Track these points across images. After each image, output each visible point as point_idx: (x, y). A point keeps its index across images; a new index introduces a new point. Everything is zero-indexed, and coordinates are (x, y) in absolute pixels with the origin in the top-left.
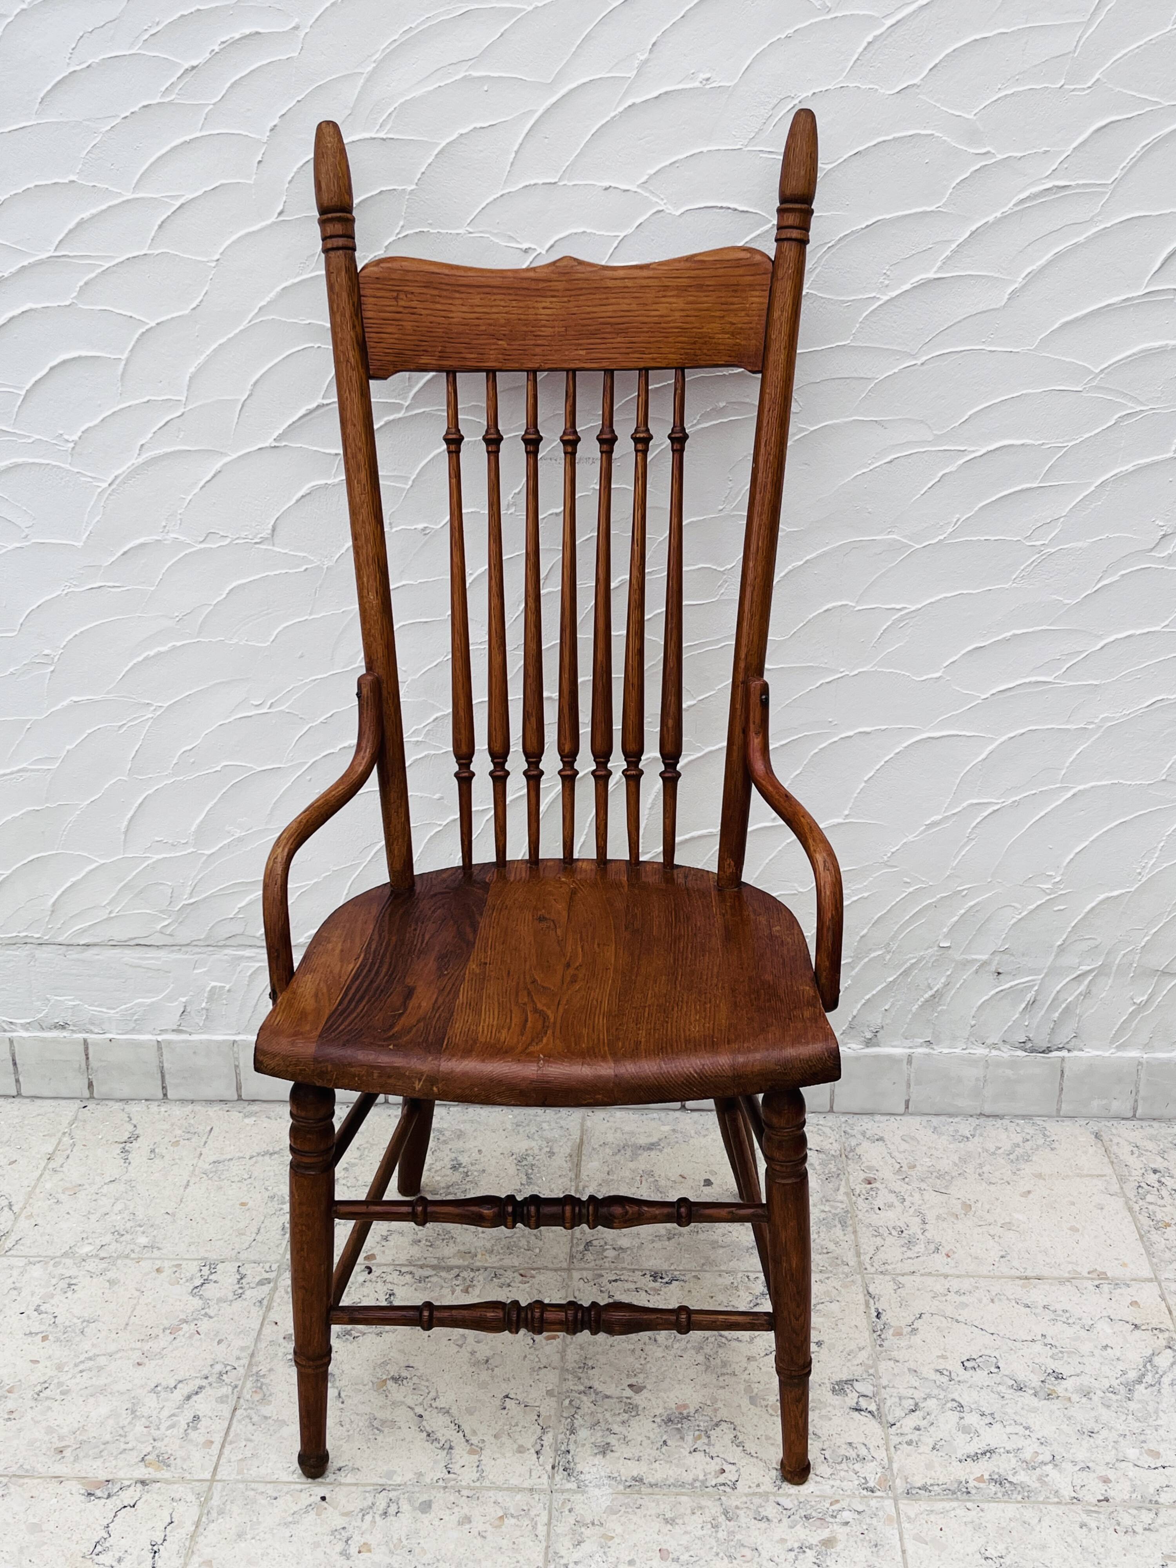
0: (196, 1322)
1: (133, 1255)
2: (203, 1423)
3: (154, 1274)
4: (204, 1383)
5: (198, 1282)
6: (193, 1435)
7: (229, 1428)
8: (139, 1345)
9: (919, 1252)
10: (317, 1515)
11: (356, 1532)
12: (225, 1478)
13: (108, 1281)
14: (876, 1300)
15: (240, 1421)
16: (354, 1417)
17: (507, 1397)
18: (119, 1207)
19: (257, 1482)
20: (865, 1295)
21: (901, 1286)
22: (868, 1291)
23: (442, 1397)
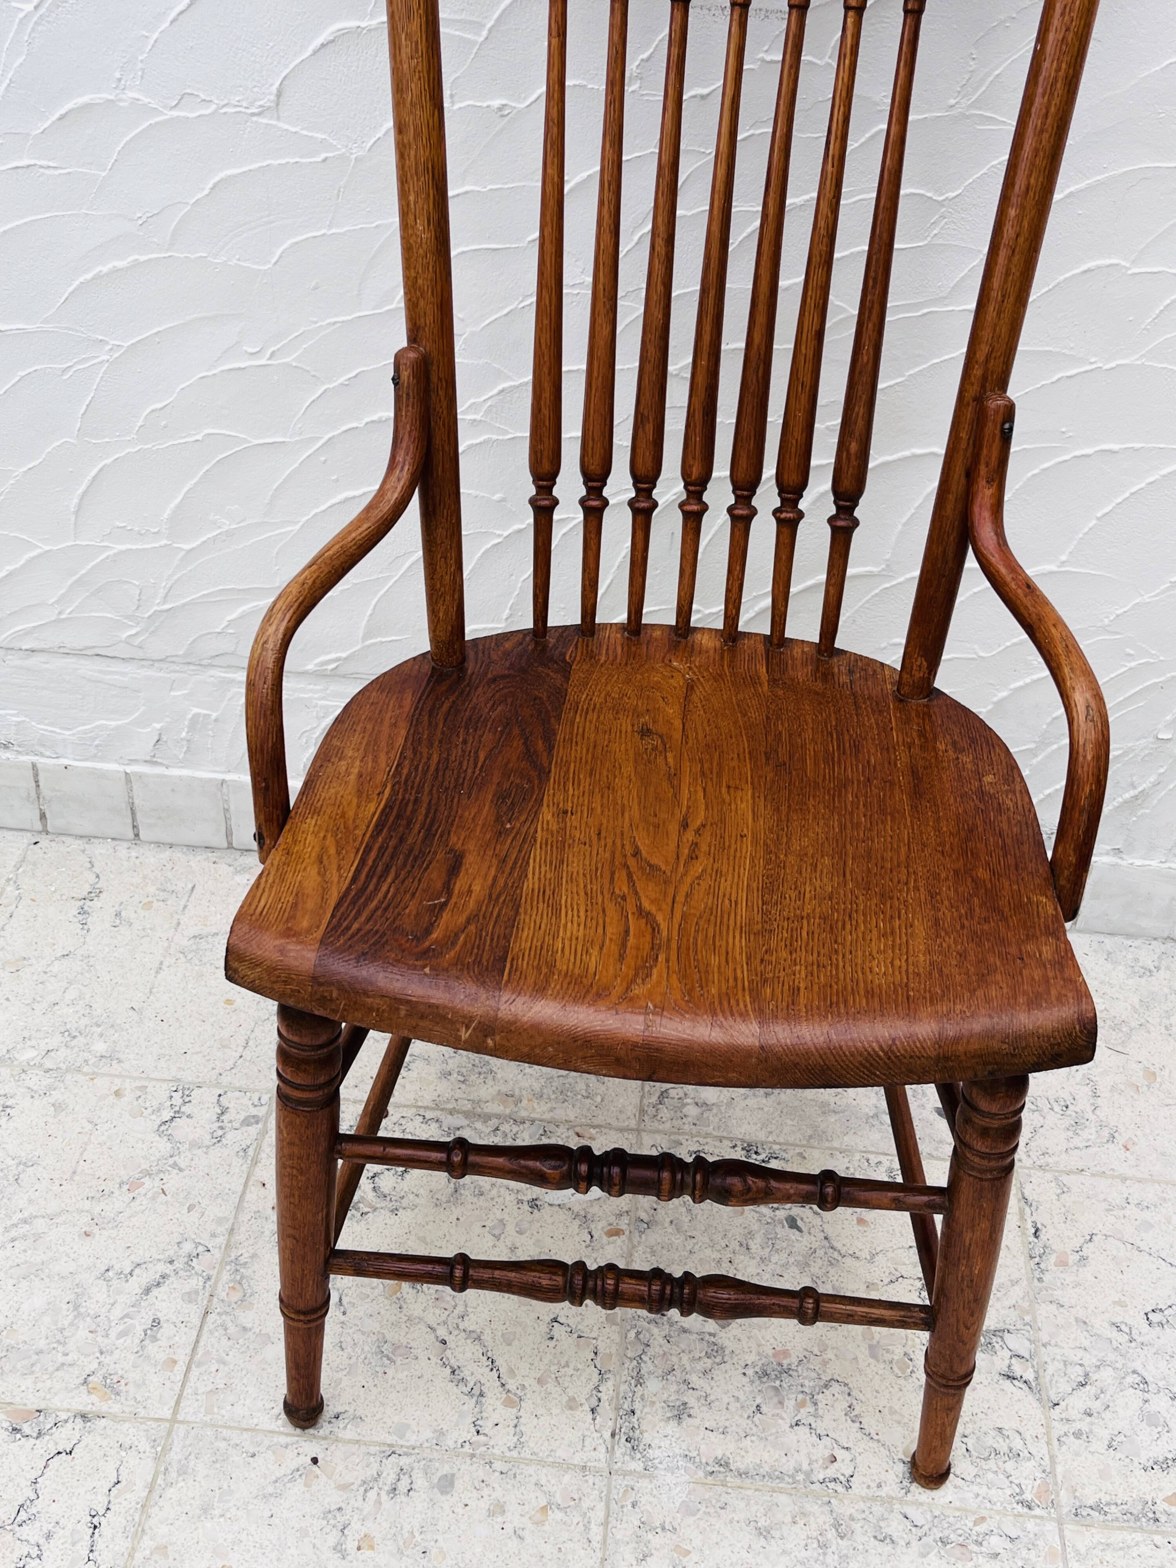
0: (162, 1176)
1: (86, 1069)
2: (166, 1330)
3: (112, 1098)
4: (168, 1269)
5: (167, 1115)
6: (151, 1348)
7: (197, 1342)
8: (88, 1205)
9: (1089, 1140)
10: (306, 1485)
11: (356, 1517)
12: (190, 1418)
13: (53, 1105)
14: (1033, 1208)
15: (211, 1332)
16: (358, 1337)
17: (555, 1320)
18: (72, 994)
19: (230, 1427)
20: (1019, 1201)
21: (1065, 1189)
22: (1023, 1194)
23: (472, 1315)
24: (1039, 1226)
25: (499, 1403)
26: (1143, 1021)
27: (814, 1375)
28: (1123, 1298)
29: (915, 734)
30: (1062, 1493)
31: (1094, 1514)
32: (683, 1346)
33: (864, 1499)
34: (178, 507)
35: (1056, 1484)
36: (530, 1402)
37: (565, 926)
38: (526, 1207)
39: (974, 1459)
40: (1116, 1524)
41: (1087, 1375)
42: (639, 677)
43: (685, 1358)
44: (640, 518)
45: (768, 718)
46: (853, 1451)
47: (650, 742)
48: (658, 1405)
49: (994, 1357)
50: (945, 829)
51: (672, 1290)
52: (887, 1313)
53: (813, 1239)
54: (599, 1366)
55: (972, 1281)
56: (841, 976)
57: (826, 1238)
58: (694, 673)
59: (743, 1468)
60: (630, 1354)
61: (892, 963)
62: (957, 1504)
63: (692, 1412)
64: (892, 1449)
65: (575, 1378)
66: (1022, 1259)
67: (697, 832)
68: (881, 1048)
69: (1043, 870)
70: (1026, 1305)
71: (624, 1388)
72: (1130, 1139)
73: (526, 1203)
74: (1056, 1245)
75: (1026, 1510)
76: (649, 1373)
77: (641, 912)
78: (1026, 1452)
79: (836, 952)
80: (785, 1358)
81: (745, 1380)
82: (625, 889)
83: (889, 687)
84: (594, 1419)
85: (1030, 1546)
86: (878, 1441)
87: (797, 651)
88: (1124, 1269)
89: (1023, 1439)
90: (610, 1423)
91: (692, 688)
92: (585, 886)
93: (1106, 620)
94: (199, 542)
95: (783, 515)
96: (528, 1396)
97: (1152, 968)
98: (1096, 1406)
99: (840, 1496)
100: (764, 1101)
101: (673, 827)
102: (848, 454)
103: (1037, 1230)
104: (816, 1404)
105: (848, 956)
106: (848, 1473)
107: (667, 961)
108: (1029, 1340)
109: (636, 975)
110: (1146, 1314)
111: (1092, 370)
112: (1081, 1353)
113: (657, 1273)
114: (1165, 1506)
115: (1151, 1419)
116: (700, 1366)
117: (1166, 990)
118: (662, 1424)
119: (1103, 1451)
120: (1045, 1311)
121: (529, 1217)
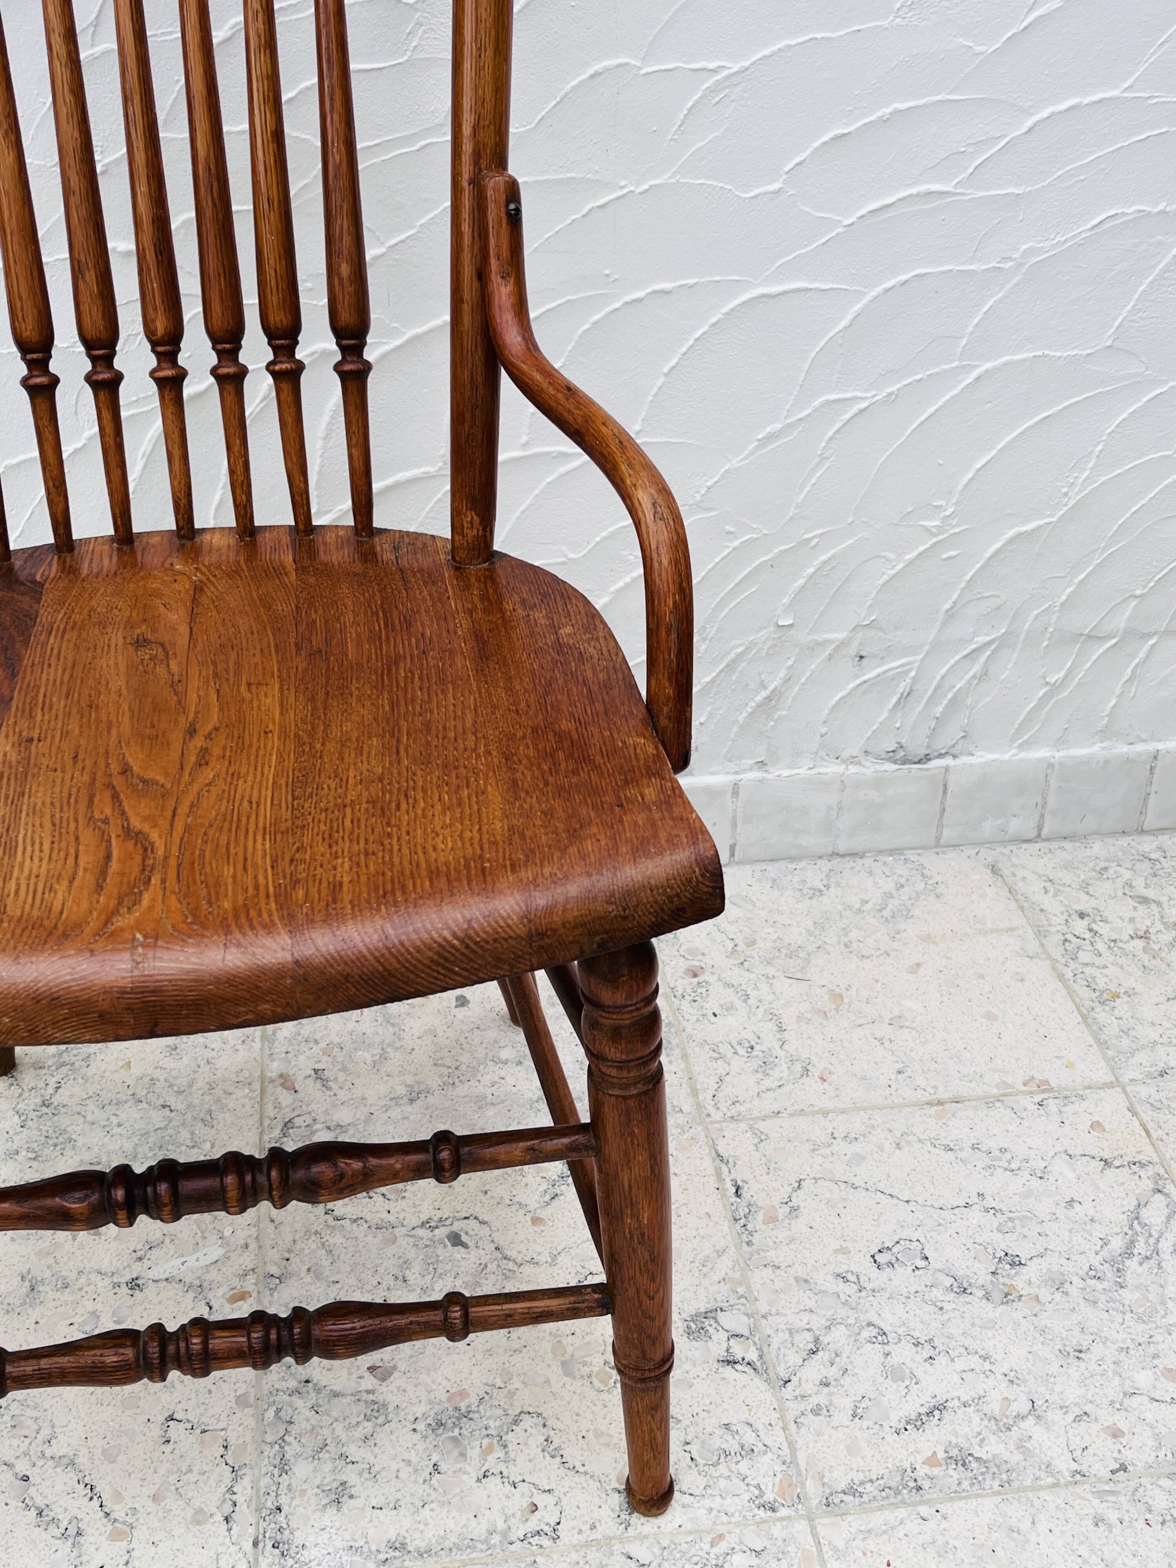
9: (781, 1078)
14: (730, 1165)
17: (171, 1418)
20: (714, 1160)
21: (763, 1137)
22: (716, 1152)
23: (61, 1436)
24: (740, 1183)
25: (102, 1539)
26: (820, 943)
27: (500, 1412)
28: (844, 1244)
29: (476, 599)
30: (809, 1483)
31: (848, 1498)
32: (335, 1414)
33: (576, 1548)
35: (799, 1474)
36: (144, 1528)
37: (22, 864)
38: (125, 1290)
39: (701, 1468)
40: (875, 1504)
41: (817, 1340)
42: (132, 586)
43: (339, 1428)
44: (102, 395)
45: (297, 607)
46: (556, 1493)
47: (145, 654)
48: (310, 1492)
49: (710, 1344)
50: (518, 687)
51: (278, 1333)
52: (553, 1304)
53: (482, 1252)
54: (231, 1463)
55: (643, 1235)
56: (396, 860)
57: (497, 1249)
58: (204, 574)
59: (423, 1545)
60: (269, 1438)
61: (461, 837)
62: (689, 1526)
63: (353, 1491)
64: (603, 1478)
65: (200, 1484)
66: (726, 1224)
67: (208, 736)
68: (454, 935)
69: (640, 712)
70: (737, 1275)
71: (265, 1481)
72: (825, 1068)
73: (123, 1286)
74: (762, 1200)
75: (769, 1513)
76: (297, 1456)
77: (128, 833)
78: (760, 1445)
79: (389, 835)
80: (462, 1400)
81: (417, 1436)
82: (108, 811)
83: (442, 557)
84: (229, 1530)
85: (780, 1556)
86: (586, 1473)
87: (330, 537)
88: (841, 1211)
89: (756, 1431)
90: (251, 1530)
91: (201, 590)
92: (53, 816)
93: (697, 495)
95: (277, 368)
96: (141, 1521)
97: (822, 887)
98: (832, 1372)
99: (547, 1552)
100: (409, 1108)
101: (176, 737)
102: (341, 280)
103: (738, 1189)
104: (505, 1446)
105: (405, 838)
106: (553, 1521)
107: (163, 881)
108: (747, 1314)
109: (120, 903)
110: (873, 1256)
111: (624, 196)
112: (806, 1317)
113: (259, 1317)
114: (926, 1469)
115: (895, 1374)
116: (359, 1433)
117: (840, 907)
118: (318, 1515)
119: (848, 1423)
120: (759, 1277)
121: (130, 1301)
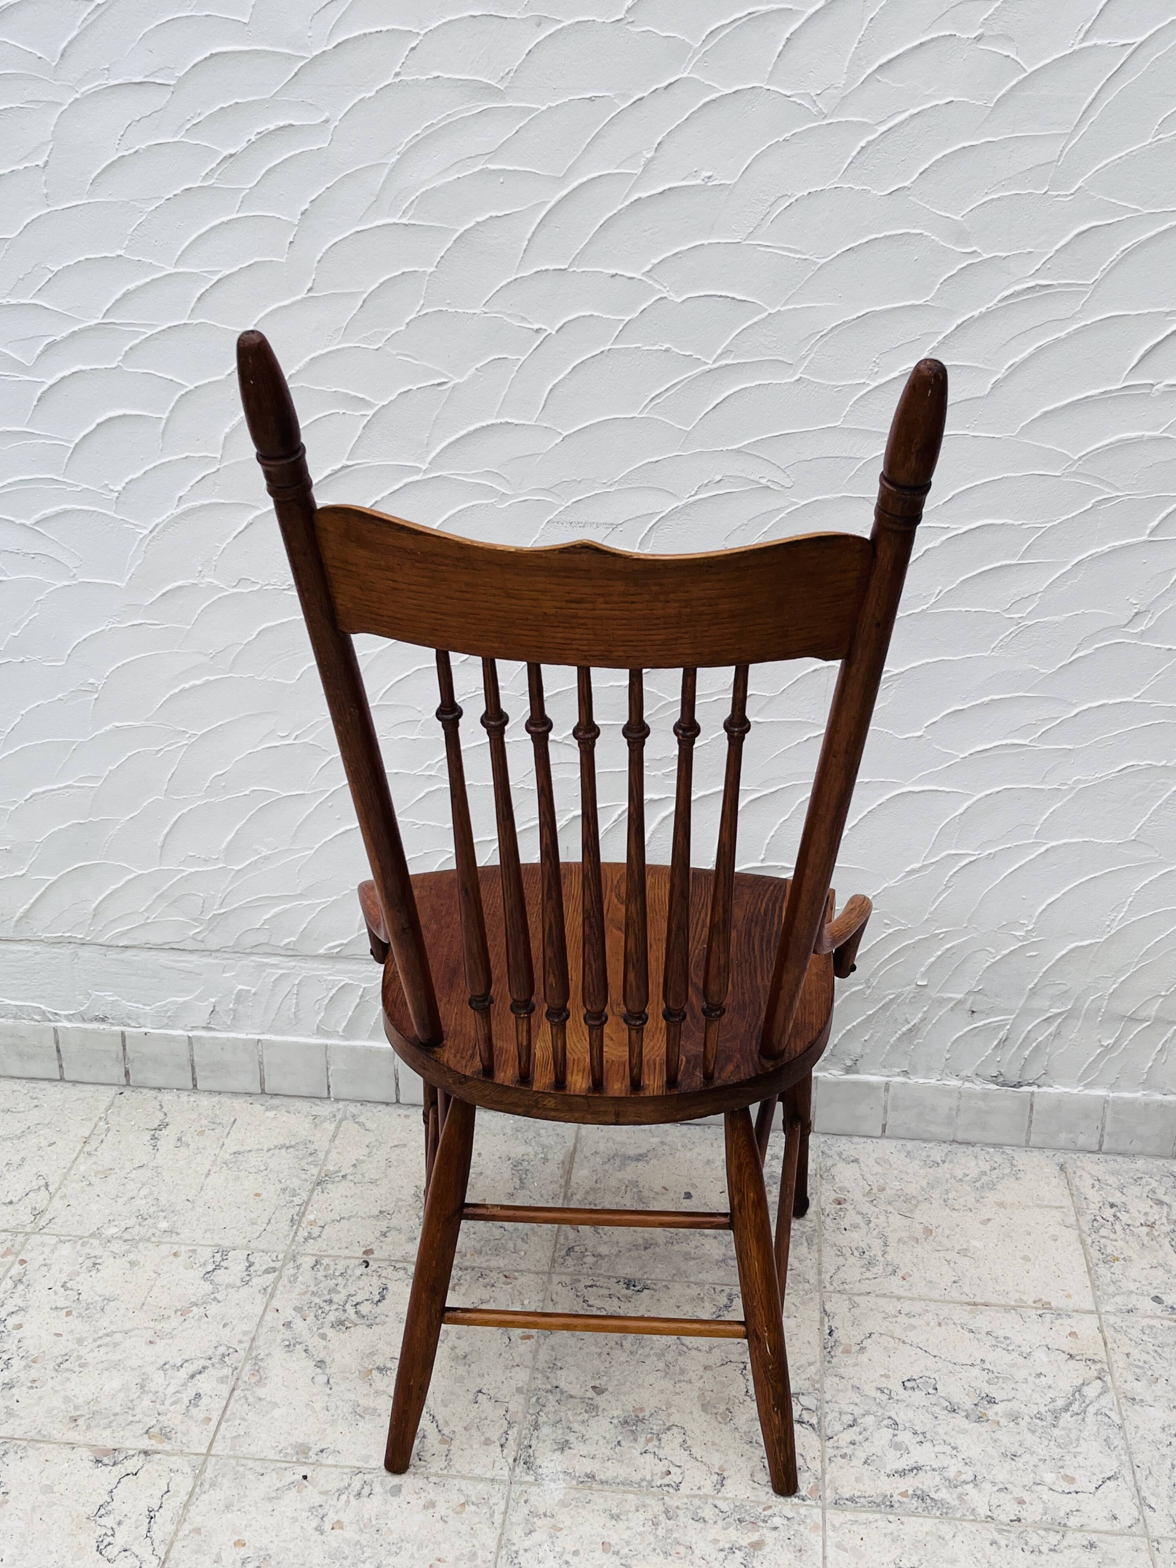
0: (205, 1305)
1: (153, 1239)
2: (204, 1401)
3: (171, 1258)
4: (208, 1363)
5: (210, 1267)
6: (194, 1411)
7: (226, 1407)
8: (152, 1324)
10: (298, 1492)
11: (332, 1510)
12: (219, 1453)
13: (130, 1262)
15: (236, 1401)
16: (340, 1403)
17: (480, 1391)
18: (145, 1191)
19: (247, 1458)
20: (821, 1313)
21: (855, 1305)
24: (833, 1328)
25: (436, 1442)
27: (661, 1422)
28: (888, 1371)
31: (848, 1503)
32: (568, 1408)
33: (687, 1496)
34: (231, 840)
35: (824, 1485)
36: (458, 1441)
40: (863, 1509)
43: (570, 1413)
46: (683, 1468)
48: (548, 1442)
54: (508, 1418)
59: (604, 1479)
60: (531, 1411)
62: (753, 1498)
63: (572, 1446)
65: (491, 1428)
66: (820, 1348)
70: (817, 1377)
71: (525, 1433)
72: (907, 1272)
74: (844, 1340)
75: (801, 1501)
76: (544, 1422)
80: (641, 1410)
81: (611, 1426)
84: (502, 1451)
85: (801, 1522)
89: (804, 1459)
94: (245, 865)
97: (940, 1162)
98: (859, 1438)
99: (671, 1495)
103: (831, 1331)
104: (660, 1440)
106: (678, 1481)
108: (817, 1399)
110: (903, 1382)
115: (897, 1446)
116: (580, 1418)
118: (550, 1453)
119: (860, 1466)
120: (830, 1382)
